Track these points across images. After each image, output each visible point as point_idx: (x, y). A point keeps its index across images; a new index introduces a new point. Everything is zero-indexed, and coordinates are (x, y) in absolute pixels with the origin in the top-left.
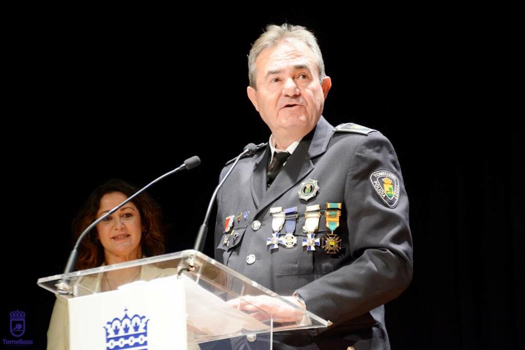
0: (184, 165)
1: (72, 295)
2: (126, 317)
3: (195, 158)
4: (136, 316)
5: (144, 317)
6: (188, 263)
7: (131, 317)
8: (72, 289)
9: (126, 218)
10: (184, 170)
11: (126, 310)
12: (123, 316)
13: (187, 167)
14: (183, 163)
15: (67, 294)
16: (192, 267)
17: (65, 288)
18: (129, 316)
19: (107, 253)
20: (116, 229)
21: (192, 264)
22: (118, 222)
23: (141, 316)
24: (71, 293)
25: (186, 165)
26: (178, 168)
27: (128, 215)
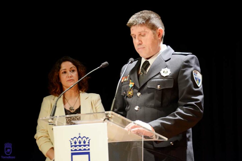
0: (101, 66)
1: (55, 125)
2: (80, 137)
3: (106, 63)
4: (84, 137)
5: (88, 138)
6: (108, 116)
7: (82, 137)
8: (54, 122)
9: (73, 72)
10: (101, 68)
11: (80, 134)
12: (78, 137)
13: (103, 67)
14: (101, 65)
15: (53, 125)
16: (110, 118)
17: (51, 122)
18: (81, 137)
19: (64, 87)
20: (69, 77)
21: (110, 117)
22: (69, 74)
23: (87, 137)
24: (54, 124)
25: (102, 66)
26: (99, 67)
27: (73, 71)
